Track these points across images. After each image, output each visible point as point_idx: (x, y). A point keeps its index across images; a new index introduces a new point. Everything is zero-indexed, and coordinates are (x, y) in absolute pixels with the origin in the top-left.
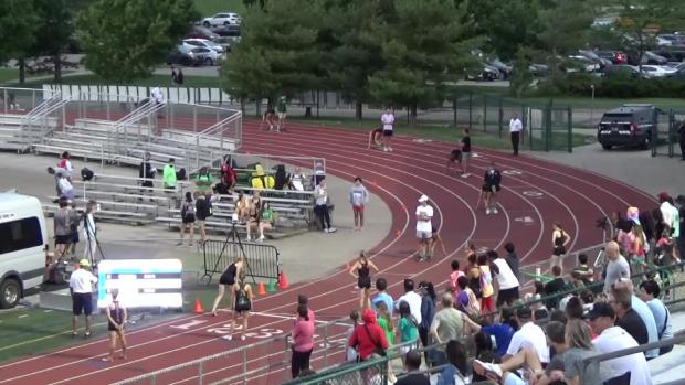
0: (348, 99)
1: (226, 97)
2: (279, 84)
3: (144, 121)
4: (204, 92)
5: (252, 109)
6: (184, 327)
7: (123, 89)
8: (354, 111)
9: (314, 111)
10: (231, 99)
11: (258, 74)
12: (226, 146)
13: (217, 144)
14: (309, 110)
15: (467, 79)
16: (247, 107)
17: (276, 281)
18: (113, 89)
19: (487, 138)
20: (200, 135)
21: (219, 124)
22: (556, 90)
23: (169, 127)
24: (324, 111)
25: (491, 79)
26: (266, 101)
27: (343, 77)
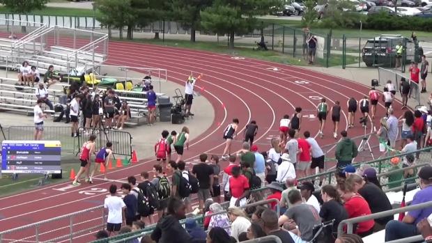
0: (186, 27)
1: (98, 24)
2: (137, 16)
3: (38, 40)
4: (82, 20)
5: (116, 33)
6: (62, 189)
7: (24, 17)
8: (190, 36)
9: (161, 35)
10: (102, 25)
11: (122, 9)
12: (96, 59)
13: (91, 58)
14: (157, 34)
15: (271, 14)
16: (113, 31)
17: (130, 157)
18: (16, 16)
19: (284, 57)
20: (78, 51)
21: (92, 43)
22: (334, 23)
23: (56, 45)
24: (168, 36)
25: (289, 15)
26: (127, 28)
27: (183, 12)
